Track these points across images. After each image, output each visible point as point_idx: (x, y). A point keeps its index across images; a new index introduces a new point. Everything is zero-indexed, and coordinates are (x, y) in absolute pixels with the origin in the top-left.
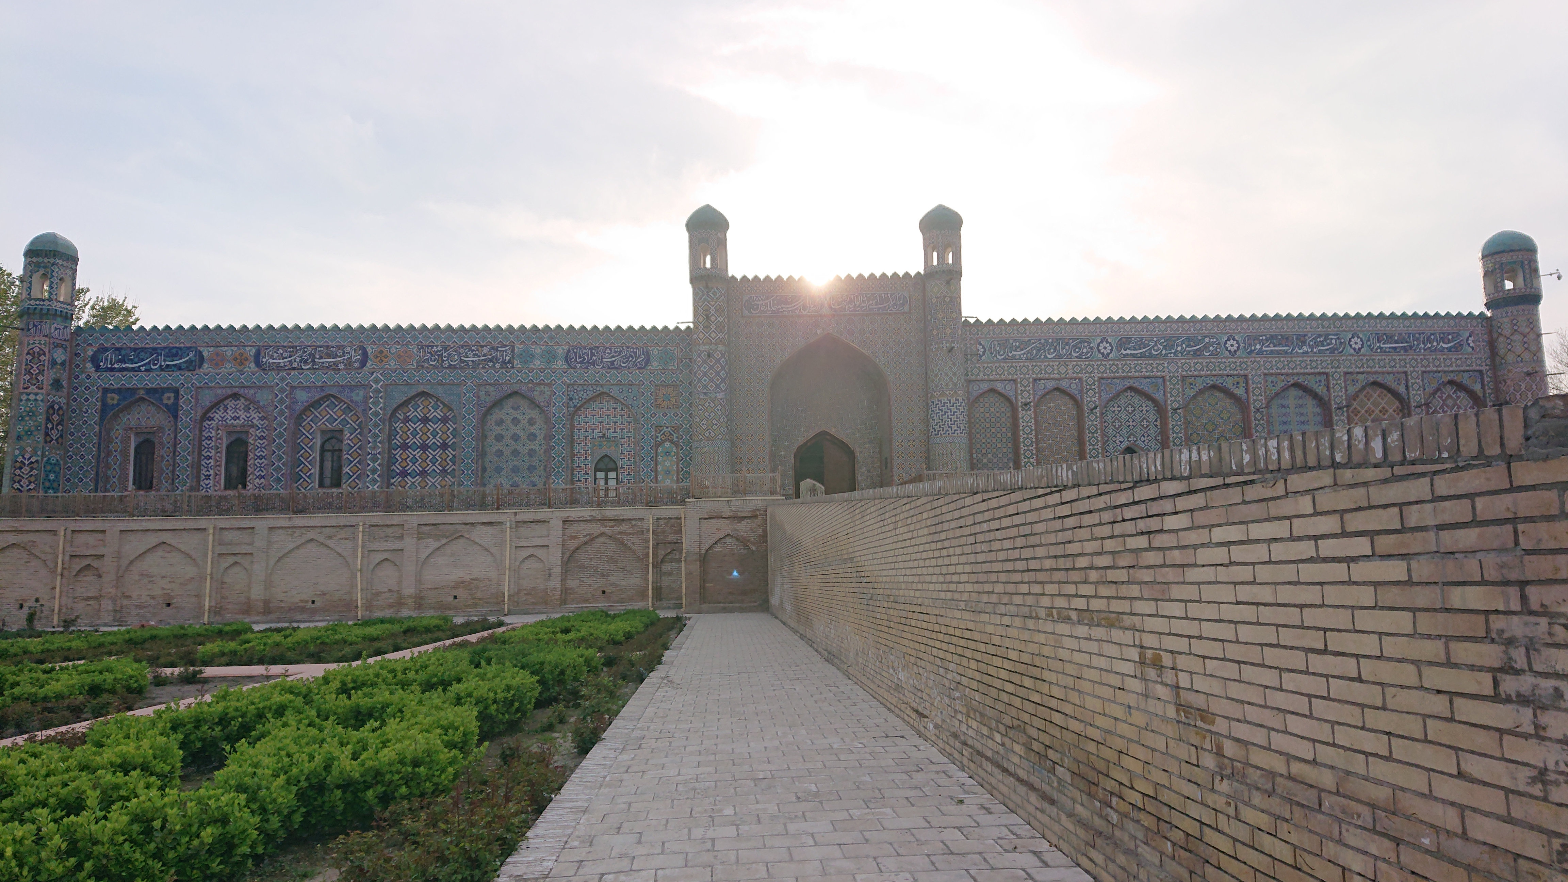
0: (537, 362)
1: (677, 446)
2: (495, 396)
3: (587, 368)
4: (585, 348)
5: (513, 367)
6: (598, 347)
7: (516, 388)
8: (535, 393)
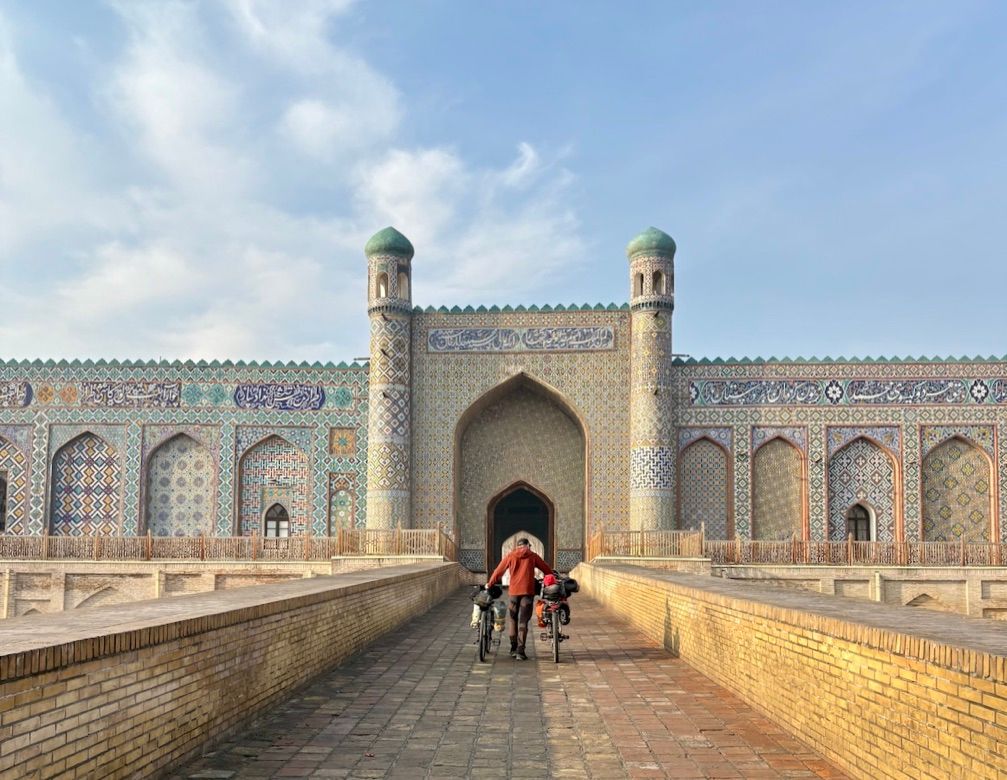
0: (204, 401)
1: (353, 495)
2: (160, 438)
3: (257, 407)
4: (255, 386)
5: (179, 406)
6: (270, 385)
7: (183, 429)
8: (202, 434)
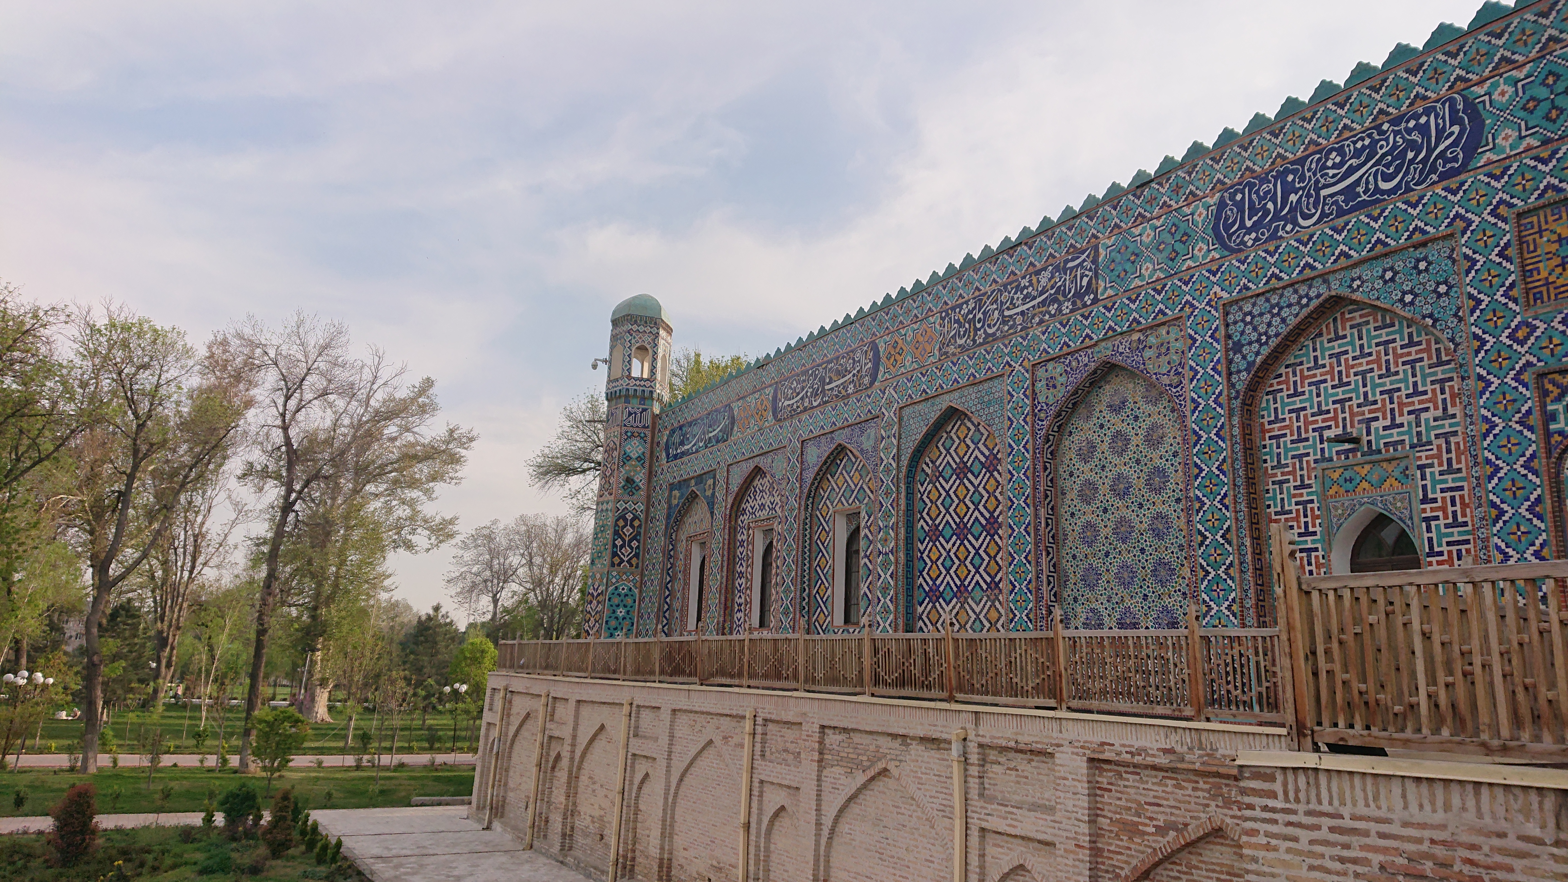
0: (1147, 268)
2: (1065, 387)
3: (1274, 236)
4: (1264, 180)
5: (1095, 301)
6: (1301, 161)
7: (1104, 351)
8: (1148, 353)
